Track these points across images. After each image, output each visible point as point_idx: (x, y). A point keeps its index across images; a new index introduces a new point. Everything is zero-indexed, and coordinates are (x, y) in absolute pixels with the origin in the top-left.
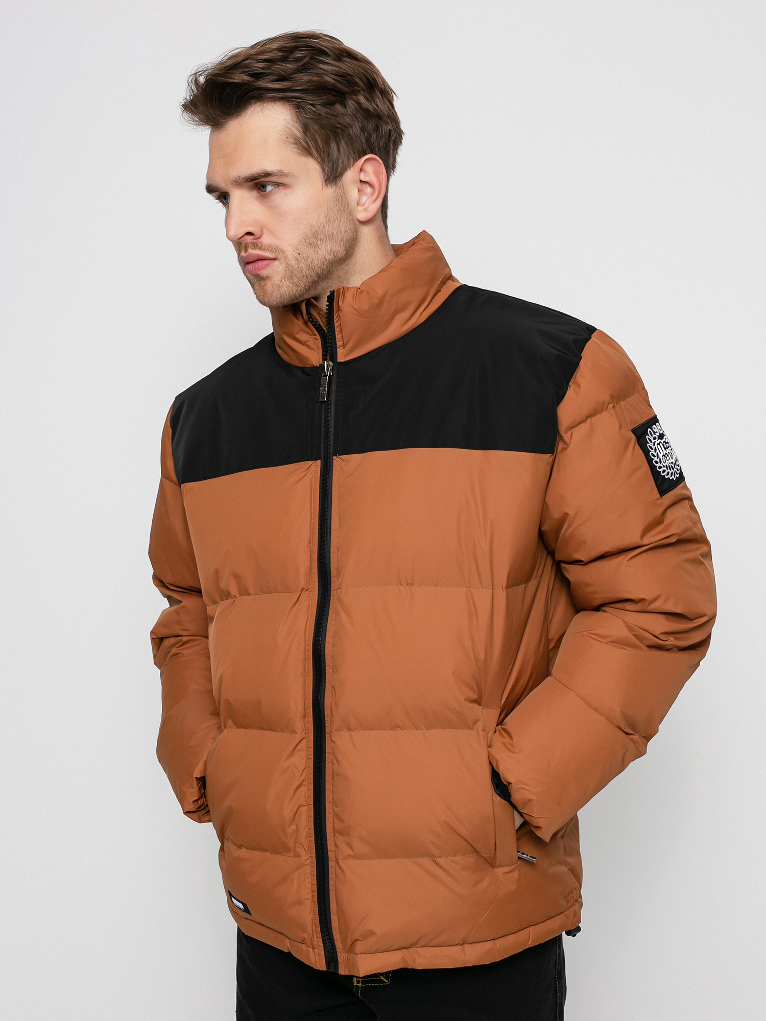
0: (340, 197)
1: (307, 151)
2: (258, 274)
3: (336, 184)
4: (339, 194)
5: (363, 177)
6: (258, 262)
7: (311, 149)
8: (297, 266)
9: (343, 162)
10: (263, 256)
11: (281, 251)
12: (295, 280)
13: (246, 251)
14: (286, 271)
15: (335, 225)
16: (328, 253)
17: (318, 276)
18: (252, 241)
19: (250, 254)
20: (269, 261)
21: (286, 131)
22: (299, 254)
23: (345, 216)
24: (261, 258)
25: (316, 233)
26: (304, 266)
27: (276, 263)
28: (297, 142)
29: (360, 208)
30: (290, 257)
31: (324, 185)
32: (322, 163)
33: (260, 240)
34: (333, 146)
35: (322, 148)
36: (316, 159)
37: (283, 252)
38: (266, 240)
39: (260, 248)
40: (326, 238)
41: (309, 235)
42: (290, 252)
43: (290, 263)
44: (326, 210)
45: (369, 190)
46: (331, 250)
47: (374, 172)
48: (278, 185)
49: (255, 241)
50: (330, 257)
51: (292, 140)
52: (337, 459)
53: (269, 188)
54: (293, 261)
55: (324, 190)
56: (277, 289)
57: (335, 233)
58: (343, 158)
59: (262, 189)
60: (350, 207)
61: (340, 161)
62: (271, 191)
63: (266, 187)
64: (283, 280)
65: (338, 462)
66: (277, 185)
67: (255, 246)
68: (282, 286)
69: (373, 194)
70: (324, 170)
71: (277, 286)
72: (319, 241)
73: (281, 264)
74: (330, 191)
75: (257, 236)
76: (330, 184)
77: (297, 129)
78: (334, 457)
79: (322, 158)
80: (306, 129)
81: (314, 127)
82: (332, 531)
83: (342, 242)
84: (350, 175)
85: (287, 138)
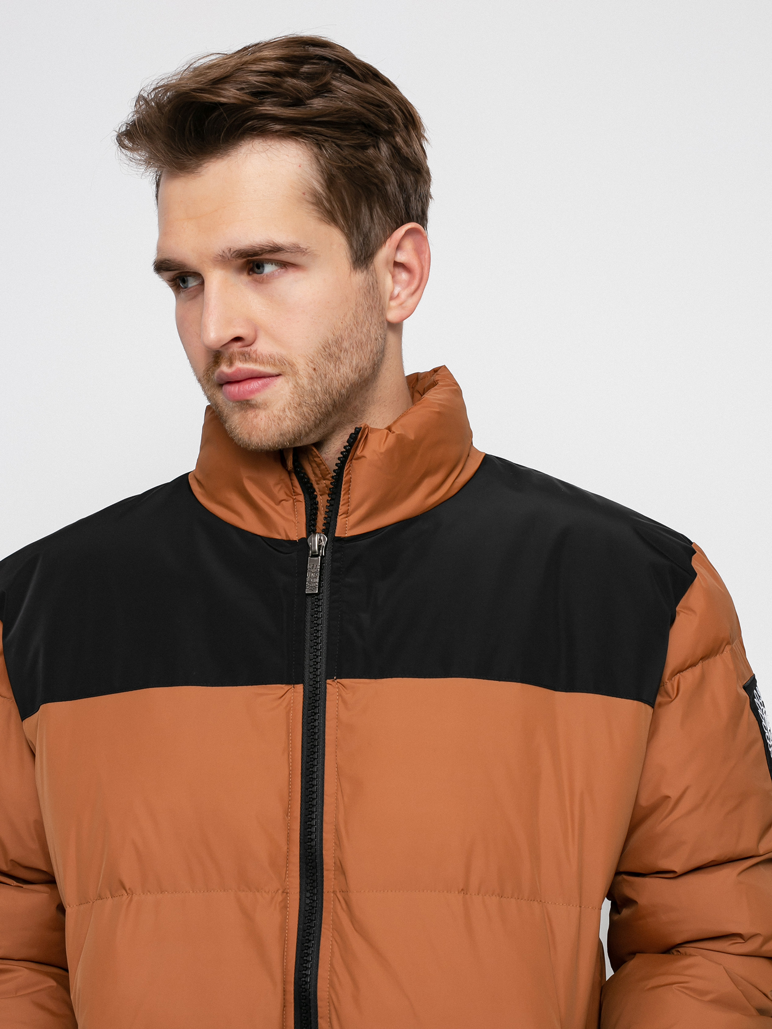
0: (371, 287)
1: (330, 216)
2: (248, 401)
3: (367, 267)
4: (370, 283)
5: (401, 257)
6: (249, 381)
7: (337, 214)
8: (309, 387)
9: (376, 236)
10: (260, 373)
11: (289, 364)
12: (305, 409)
13: (231, 363)
14: (293, 394)
15: (365, 330)
16: (352, 371)
17: (334, 405)
18: (241, 349)
19: (239, 370)
20: (268, 379)
21: (301, 182)
22: (315, 369)
23: (376, 316)
24: (254, 375)
25: (340, 339)
26: (319, 389)
27: (280, 380)
28: (317, 202)
29: (393, 303)
30: (301, 373)
31: (352, 268)
32: (349, 236)
33: (253, 348)
34: (365, 210)
35: (350, 213)
36: (342, 230)
37: (292, 365)
38: (263, 347)
39: (255, 361)
40: (353, 348)
41: (330, 342)
42: (303, 367)
43: (300, 382)
44: (354, 305)
45: (404, 276)
46: (357, 366)
47: (415, 250)
48: (285, 265)
49: (246, 349)
50: (353, 377)
51: (310, 199)
52: (334, 684)
53: (269, 269)
54: (305, 379)
55: (352, 274)
56: (276, 423)
57: (364, 340)
58: (377, 229)
59: (256, 270)
60: (382, 303)
61: (373, 234)
62: (272, 273)
63: (263, 267)
64: (287, 410)
65: (334, 689)
66: (283, 264)
67: (246, 357)
68: (285, 419)
69: (409, 283)
70: (351, 246)
71: (276, 419)
72: (343, 352)
73: (288, 382)
74: (359, 278)
75: (246, 343)
76: (360, 268)
77: (318, 181)
78: (328, 681)
79: (349, 228)
80: (330, 182)
81: (341, 180)
82: (325, 796)
83: (372, 354)
84: (384, 254)
85: (304, 194)
